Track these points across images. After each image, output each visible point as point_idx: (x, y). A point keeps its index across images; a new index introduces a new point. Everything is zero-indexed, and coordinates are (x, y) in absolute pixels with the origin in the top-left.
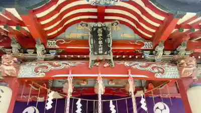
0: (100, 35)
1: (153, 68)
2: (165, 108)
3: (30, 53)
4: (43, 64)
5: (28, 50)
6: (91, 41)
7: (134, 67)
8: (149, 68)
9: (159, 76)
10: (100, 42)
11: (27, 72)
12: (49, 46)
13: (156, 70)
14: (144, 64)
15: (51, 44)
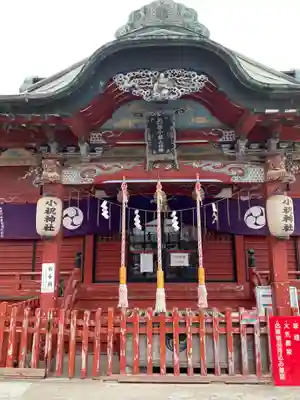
0: (160, 127)
1: (230, 169)
3: (71, 151)
5: (68, 148)
6: (148, 137)
7: (204, 168)
8: (225, 170)
9: (236, 180)
10: (160, 137)
12: (93, 141)
13: (233, 172)
14: (218, 164)
15: (95, 138)
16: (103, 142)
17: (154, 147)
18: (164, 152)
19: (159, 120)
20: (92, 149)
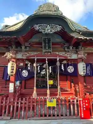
0: (47, 42)
2: (72, 68)
4: (25, 53)
6: (43, 44)
7: (60, 54)
8: (66, 55)
9: (69, 58)
10: (47, 45)
11: (19, 56)
13: (68, 56)
14: (64, 53)
15: (27, 44)
16: (29, 46)
17: (45, 47)
18: (48, 49)
19: (47, 39)
20: (26, 47)
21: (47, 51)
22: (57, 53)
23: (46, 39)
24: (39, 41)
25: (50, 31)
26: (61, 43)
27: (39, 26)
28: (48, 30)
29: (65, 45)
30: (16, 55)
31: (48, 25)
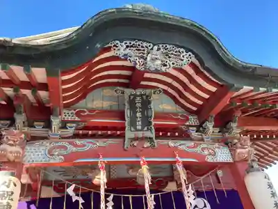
0: (139, 105)
1: (203, 149)
2: (205, 206)
3: (38, 127)
4: (59, 144)
5: (35, 123)
6: (127, 113)
7: (180, 148)
8: (198, 150)
9: (210, 159)
10: (139, 115)
12: (65, 118)
13: (206, 152)
14: (192, 144)
15: (68, 115)
16: (77, 119)
17: (133, 124)
18: (142, 130)
19: (138, 98)
20: (64, 125)
21: (140, 134)
22: (171, 143)
23: (135, 96)
24: (111, 106)
25: (159, 62)
26: (176, 114)
27: (127, 47)
28: (153, 60)
29: (188, 119)
30: (23, 148)
31: (156, 47)
